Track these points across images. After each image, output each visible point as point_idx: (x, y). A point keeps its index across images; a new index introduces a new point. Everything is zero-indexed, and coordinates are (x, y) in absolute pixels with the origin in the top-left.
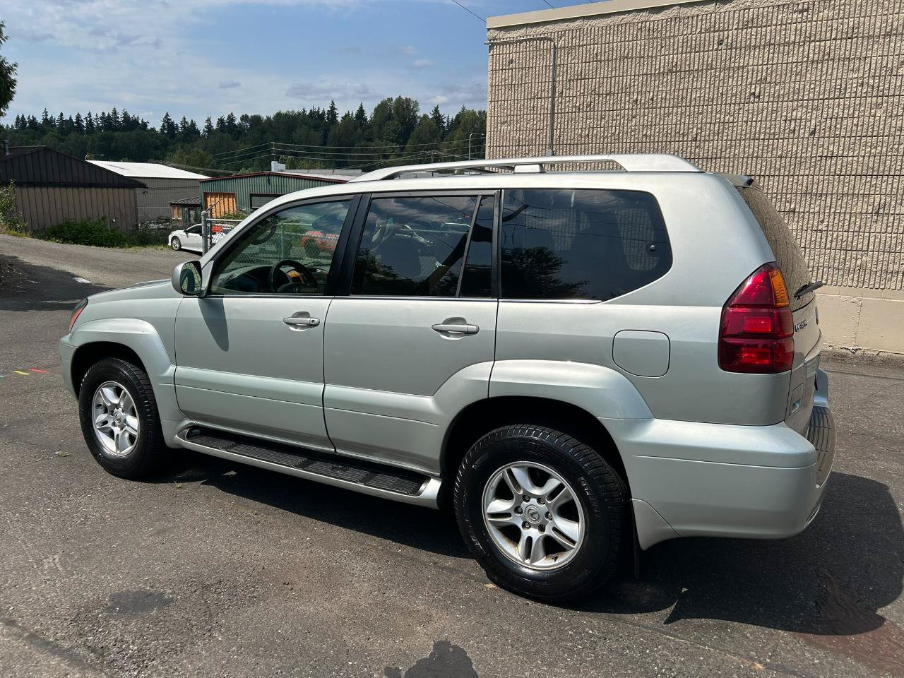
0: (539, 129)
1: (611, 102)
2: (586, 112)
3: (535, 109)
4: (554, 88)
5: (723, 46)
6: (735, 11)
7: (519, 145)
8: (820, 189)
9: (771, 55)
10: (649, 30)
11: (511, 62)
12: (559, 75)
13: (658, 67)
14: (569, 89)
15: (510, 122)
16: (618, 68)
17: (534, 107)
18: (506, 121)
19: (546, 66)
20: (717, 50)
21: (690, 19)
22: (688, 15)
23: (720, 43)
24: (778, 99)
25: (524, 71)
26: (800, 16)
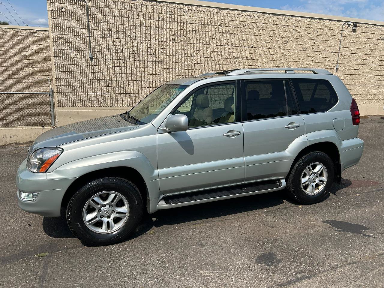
0: (83, 43)
1: (118, 35)
2: (106, 38)
3: (79, 33)
4: (88, 24)
5: (160, 19)
6: (163, 7)
7: (72, 50)
8: (195, 74)
9: (177, 26)
10: (131, 7)
11: (63, 8)
12: (90, 19)
13: (136, 23)
14: (96, 26)
15: (65, 38)
16: (119, 21)
17: (78, 32)
18: (63, 37)
19: (83, 13)
20: (158, 20)
21: (147, 6)
22: (146, 4)
23: (159, 18)
24: (180, 42)
25: (70, 14)
26: (185, 13)
